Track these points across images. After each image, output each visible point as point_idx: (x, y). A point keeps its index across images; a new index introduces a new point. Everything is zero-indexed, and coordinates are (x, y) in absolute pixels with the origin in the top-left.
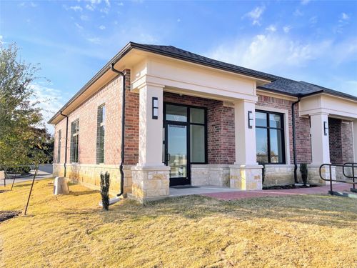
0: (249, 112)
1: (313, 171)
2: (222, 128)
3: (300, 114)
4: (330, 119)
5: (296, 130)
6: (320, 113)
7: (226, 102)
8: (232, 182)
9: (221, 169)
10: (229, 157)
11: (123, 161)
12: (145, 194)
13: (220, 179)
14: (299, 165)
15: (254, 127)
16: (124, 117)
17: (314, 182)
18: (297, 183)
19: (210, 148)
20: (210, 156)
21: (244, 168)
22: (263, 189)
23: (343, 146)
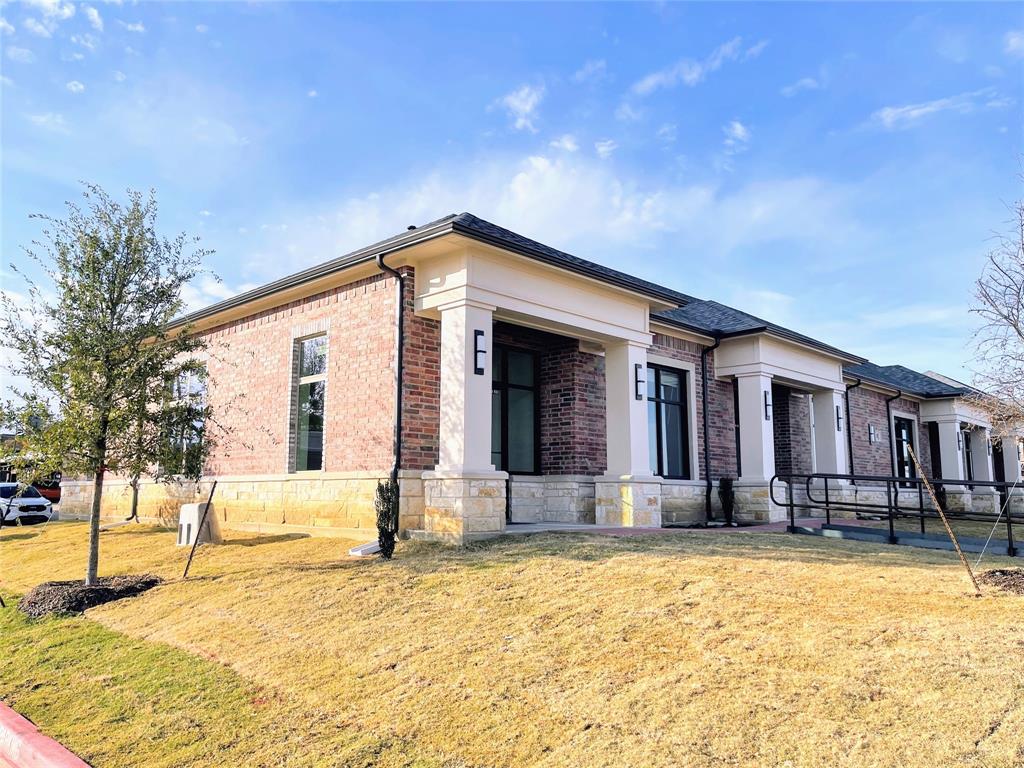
0: (637, 367)
1: (742, 494)
2: (577, 397)
3: (718, 373)
4: (774, 385)
5: (710, 407)
6: (757, 374)
7: (587, 343)
8: (600, 511)
9: (575, 486)
10: (592, 460)
11: (398, 461)
12: (466, 527)
13: (573, 507)
14: (716, 483)
15: (645, 398)
16: (401, 368)
17: (746, 517)
18: (713, 520)
19: (547, 440)
20: (547, 458)
21: (630, 481)
22: (663, 526)
23: (793, 444)
